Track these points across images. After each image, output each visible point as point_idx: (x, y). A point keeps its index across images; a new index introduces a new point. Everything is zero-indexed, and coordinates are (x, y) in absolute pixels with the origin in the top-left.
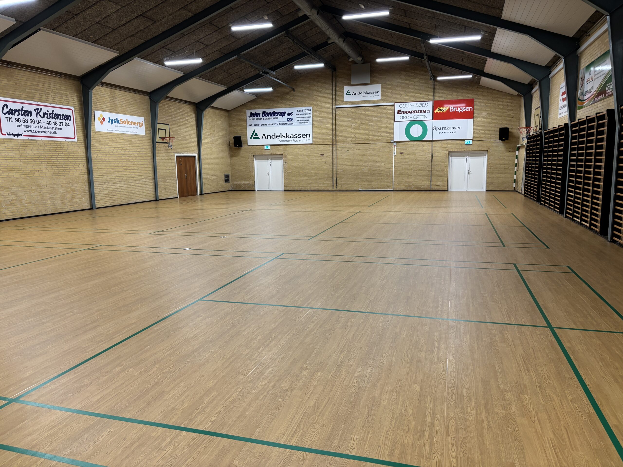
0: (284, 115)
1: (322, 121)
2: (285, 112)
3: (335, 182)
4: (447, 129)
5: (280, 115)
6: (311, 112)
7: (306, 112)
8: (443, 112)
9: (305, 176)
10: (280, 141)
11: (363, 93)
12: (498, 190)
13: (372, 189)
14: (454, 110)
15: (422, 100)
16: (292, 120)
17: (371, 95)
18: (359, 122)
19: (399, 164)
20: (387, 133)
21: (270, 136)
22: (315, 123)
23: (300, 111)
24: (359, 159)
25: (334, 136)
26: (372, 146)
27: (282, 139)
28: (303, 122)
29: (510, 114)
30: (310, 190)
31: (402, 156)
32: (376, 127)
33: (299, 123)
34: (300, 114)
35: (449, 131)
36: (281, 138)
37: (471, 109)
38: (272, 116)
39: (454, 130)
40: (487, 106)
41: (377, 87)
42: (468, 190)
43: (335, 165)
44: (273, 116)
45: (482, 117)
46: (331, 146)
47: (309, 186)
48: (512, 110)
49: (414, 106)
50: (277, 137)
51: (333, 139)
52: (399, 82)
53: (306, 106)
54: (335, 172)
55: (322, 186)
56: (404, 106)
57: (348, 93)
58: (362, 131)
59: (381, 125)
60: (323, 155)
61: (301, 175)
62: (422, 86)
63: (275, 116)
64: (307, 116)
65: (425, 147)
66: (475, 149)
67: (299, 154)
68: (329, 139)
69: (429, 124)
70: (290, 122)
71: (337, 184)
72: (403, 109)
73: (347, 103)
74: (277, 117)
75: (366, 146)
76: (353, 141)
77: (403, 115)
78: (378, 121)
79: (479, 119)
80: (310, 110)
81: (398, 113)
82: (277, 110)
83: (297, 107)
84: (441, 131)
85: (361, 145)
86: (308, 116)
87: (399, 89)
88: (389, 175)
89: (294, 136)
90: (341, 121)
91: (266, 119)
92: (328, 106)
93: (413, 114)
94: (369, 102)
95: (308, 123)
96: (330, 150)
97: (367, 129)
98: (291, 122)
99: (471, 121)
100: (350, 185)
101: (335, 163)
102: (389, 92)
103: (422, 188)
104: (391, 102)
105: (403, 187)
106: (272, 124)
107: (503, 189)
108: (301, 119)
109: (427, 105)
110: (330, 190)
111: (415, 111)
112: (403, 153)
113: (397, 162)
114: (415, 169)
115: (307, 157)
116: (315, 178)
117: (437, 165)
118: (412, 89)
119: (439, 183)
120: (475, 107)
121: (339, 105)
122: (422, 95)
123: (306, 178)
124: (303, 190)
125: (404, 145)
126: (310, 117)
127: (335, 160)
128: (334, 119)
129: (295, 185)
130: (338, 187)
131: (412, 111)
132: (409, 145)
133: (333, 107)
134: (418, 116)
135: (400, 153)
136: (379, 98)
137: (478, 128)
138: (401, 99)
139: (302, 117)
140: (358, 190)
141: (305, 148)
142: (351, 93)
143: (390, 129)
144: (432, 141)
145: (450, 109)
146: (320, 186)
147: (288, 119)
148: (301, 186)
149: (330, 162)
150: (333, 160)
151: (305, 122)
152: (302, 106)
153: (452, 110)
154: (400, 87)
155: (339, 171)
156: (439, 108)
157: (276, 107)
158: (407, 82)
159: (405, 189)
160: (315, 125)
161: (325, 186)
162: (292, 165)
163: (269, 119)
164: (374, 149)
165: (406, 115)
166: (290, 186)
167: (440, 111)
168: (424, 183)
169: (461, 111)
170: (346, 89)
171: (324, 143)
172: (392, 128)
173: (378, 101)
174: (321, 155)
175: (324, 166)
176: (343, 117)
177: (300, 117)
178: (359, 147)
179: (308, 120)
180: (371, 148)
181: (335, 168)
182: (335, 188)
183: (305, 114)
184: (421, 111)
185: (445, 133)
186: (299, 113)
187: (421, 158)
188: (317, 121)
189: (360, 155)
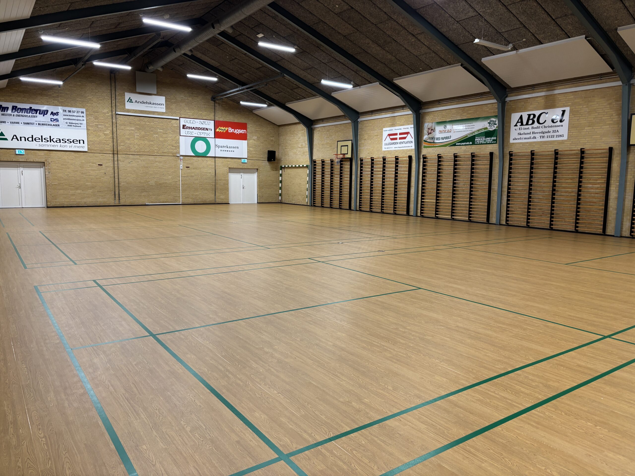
0: (46, 114)
1: (99, 126)
2: (47, 111)
3: (117, 195)
4: (227, 147)
5: (40, 114)
6: (84, 115)
7: (78, 114)
8: (223, 132)
9: (77, 189)
10: (40, 145)
11: (147, 103)
12: (267, 202)
13: (159, 203)
14: (232, 131)
15: (204, 118)
16: (58, 121)
17: (154, 106)
18: (143, 133)
19: (185, 178)
20: (173, 146)
21: (25, 138)
22: (90, 128)
23: (70, 111)
24: (145, 171)
25: (115, 145)
26: (158, 159)
27: (43, 143)
28: (74, 125)
29: (273, 140)
30: (85, 205)
31: (188, 171)
32: (161, 139)
33: (68, 125)
34: (70, 116)
35: (229, 149)
36: (42, 141)
37: (245, 131)
38: (27, 113)
39: (233, 149)
40: (257, 131)
41: (162, 99)
42: (244, 203)
43: (116, 177)
44: (29, 113)
45: (254, 140)
46: (111, 155)
47: (85, 200)
48: (274, 137)
49: (197, 123)
50: (35, 139)
51: (113, 148)
52: (182, 98)
53: (77, 107)
54: (117, 185)
55: (100, 201)
56: (189, 122)
57: (130, 100)
58: (146, 142)
59: (166, 137)
60: (102, 165)
61: (73, 188)
62: (204, 105)
63: (32, 113)
64: (78, 118)
65: (209, 162)
66: (249, 167)
67: (68, 162)
68: (109, 147)
69: (212, 141)
70: (54, 124)
71: (120, 199)
72: (188, 125)
73: (129, 111)
74: (35, 115)
75: (152, 158)
76: (137, 152)
77: (187, 130)
78: (163, 133)
79: (251, 141)
80: (82, 112)
81: (183, 128)
82: (34, 107)
83: (65, 106)
84: (222, 149)
85: (146, 157)
86: (81, 118)
87: (183, 105)
88: (176, 189)
89: (61, 141)
90: (122, 129)
91: (19, 116)
92: (105, 111)
93: (197, 131)
94: (154, 113)
95: (80, 126)
96: (110, 159)
97: (152, 141)
98: (57, 123)
99: (245, 143)
100: (135, 199)
101: (116, 175)
102: (173, 106)
103: (208, 201)
104: (176, 116)
105: (191, 201)
106: (28, 124)
107: (270, 201)
108: (71, 121)
109: (209, 123)
110: (111, 205)
111: (199, 128)
112: (189, 167)
113: (183, 176)
114: (201, 183)
115: (80, 167)
116: (91, 191)
117: (220, 180)
118: (195, 107)
119: (222, 197)
120: (248, 130)
121: (119, 111)
122: (204, 113)
123: (79, 191)
124: (75, 206)
125: (189, 159)
126: (83, 120)
127: (116, 172)
128: (114, 126)
129: (64, 200)
130: (121, 201)
131: (196, 128)
132: (195, 160)
133: (112, 113)
134: (201, 133)
135: (186, 167)
136: (164, 110)
137: (251, 148)
138: (185, 115)
139: (72, 119)
140: (144, 204)
141: (78, 156)
142: (134, 101)
143: (176, 143)
144: (215, 157)
145: (229, 130)
146: (98, 200)
147: (53, 120)
148: (72, 200)
149: (111, 173)
150: (114, 171)
151: (77, 125)
152: (72, 106)
153: (230, 131)
154: (184, 104)
155: (122, 184)
156: (220, 127)
157: (33, 103)
158: (190, 99)
159: (192, 203)
160: (89, 130)
161: (105, 200)
162: (59, 175)
163: (22, 116)
164: (160, 162)
165: (190, 130)
166: (56, 201)
167: (220, 131)
168: (210, 197)
169: (238, 132)
170: (127, 95)
171: (102, 152)
172: (178, 142)
173: (162, 114)
174: (99, 165)
175: (103, 177)
176: (125, 125)
177: (70, 119)
178: (143, 158)
179: (81, 124)
180: (156, 160)
181: (117, 180)
182: (117, 203)
183: (77, 116)
184: (204, 128)
185: (225, 151)
186: (67, 113)
187: (206, 173)
188: (92, 126)
189: (145, 167)
